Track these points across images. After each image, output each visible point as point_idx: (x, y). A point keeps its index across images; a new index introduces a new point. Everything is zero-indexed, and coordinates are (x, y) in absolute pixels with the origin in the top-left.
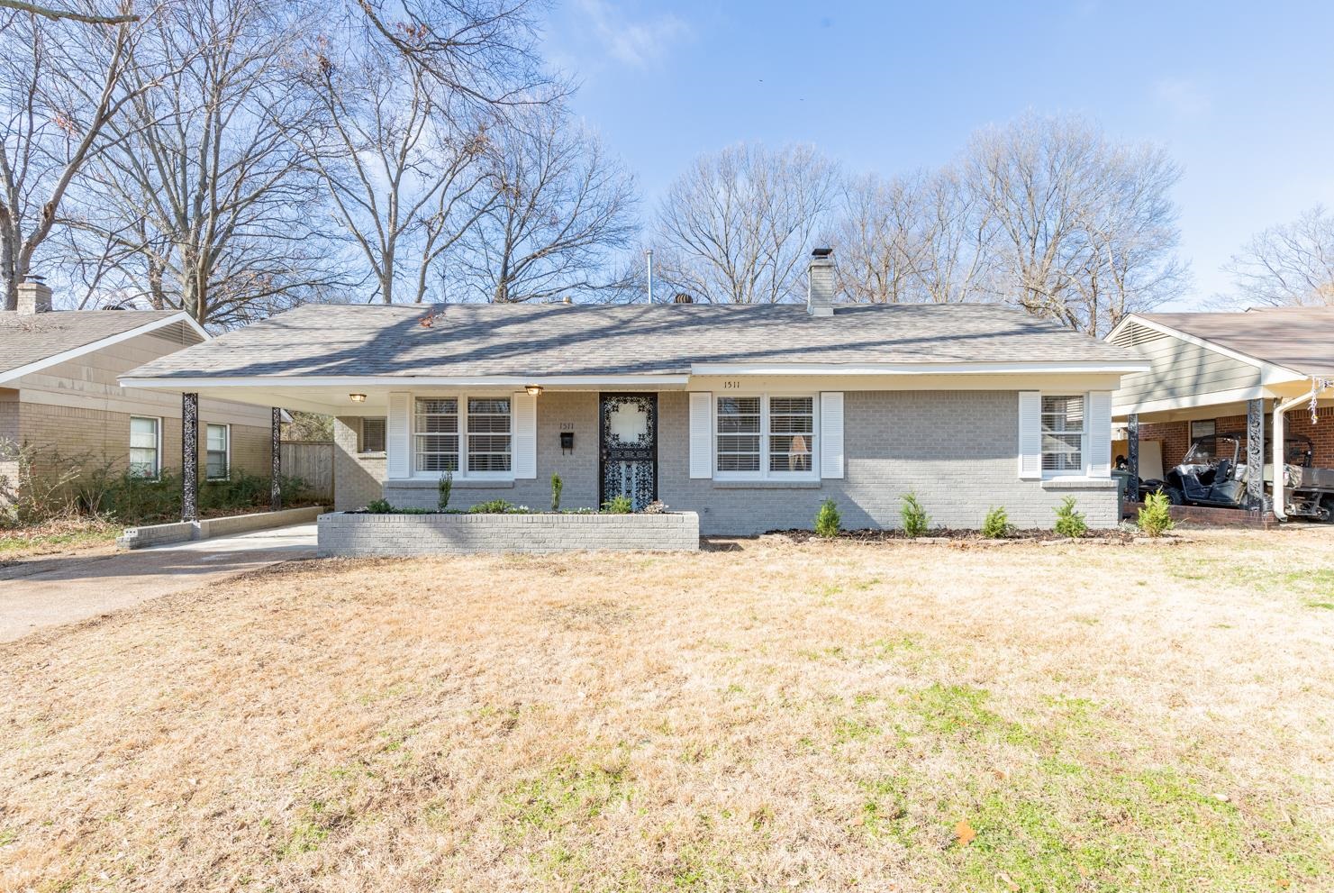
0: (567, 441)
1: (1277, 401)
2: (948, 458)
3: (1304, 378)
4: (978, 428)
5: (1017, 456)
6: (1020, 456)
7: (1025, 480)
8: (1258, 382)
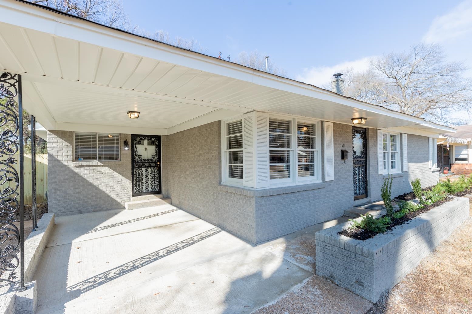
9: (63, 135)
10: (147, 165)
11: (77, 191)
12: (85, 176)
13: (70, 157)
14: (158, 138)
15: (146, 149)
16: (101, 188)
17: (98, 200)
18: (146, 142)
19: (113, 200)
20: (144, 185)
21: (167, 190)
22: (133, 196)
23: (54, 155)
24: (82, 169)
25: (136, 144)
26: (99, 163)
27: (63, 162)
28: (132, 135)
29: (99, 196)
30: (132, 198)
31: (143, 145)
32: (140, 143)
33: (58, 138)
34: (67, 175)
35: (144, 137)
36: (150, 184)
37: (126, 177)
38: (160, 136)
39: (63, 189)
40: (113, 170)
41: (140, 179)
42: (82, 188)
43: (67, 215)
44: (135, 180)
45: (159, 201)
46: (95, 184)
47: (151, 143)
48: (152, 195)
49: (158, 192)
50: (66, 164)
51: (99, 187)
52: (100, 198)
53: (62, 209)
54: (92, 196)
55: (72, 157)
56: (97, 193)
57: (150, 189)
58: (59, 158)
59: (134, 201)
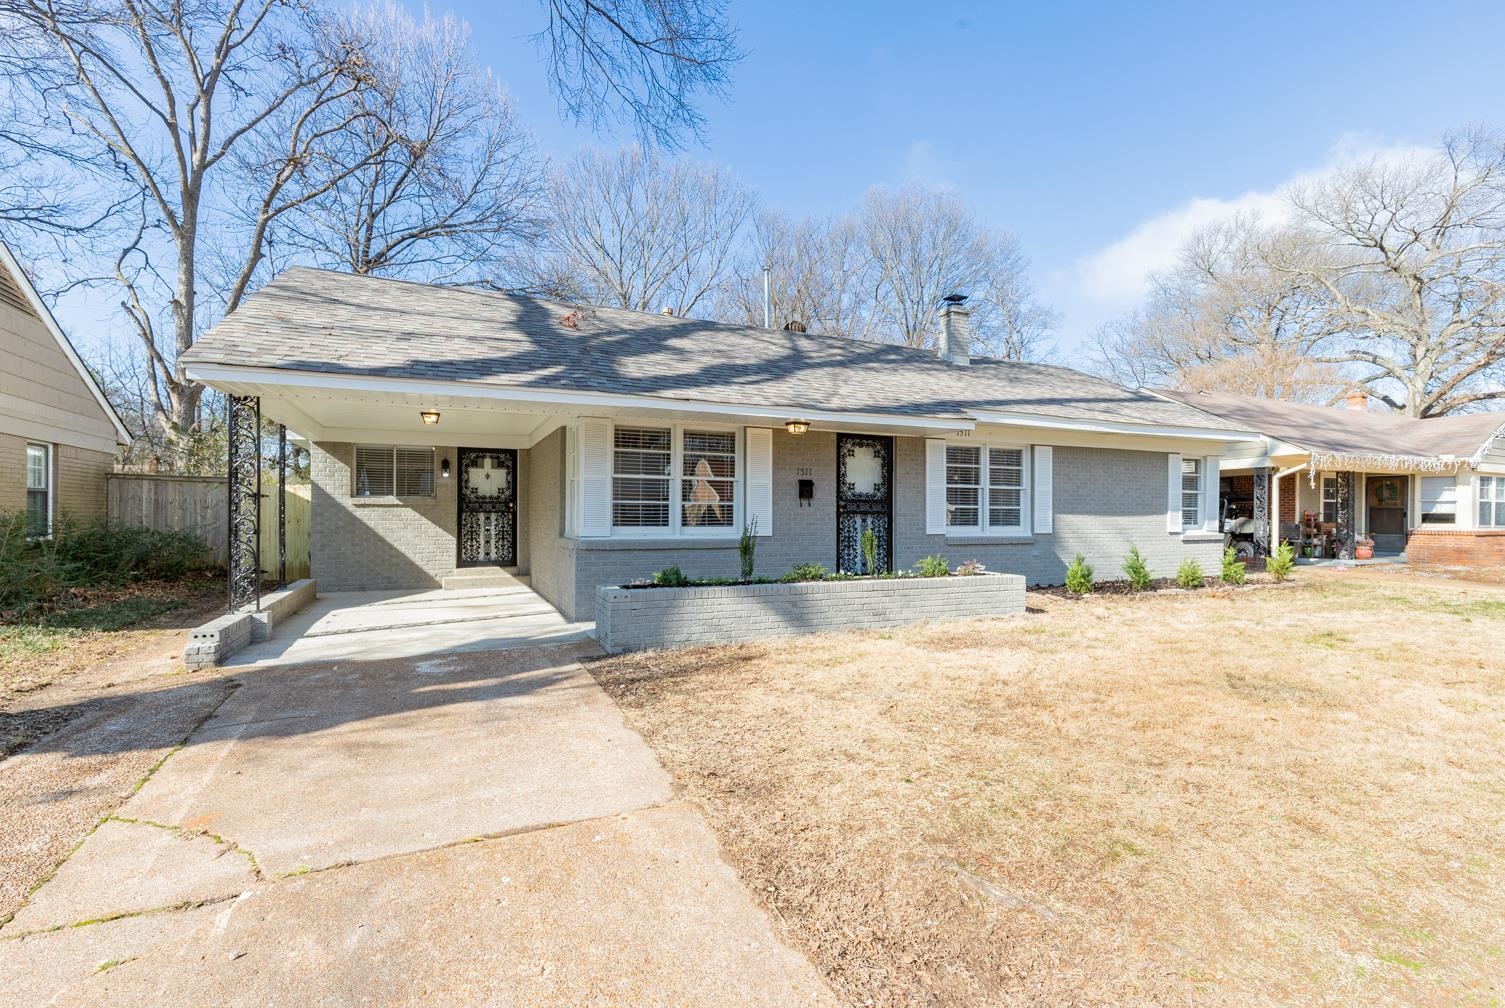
0: (806, 489)
1: (1275, 470)
2: (1123, 513)
3: (1307, 453)
4: (1143, 485)
5: (1166, 513)
6: (1169, 513)
7: (1171, 533)
8: (1265, 454)
9: (334, 449)
10: (489, 506)
11: (357, 549)
12: (371, 524)
13: (347, 489)
14: (513, 453)
15: (488, 476)
16: (399, 547)
17: (394, 568)
18: (488, 462)
19: (420, 571)
20: (481, 546)
21: (528, 560)
22: (458, 566)
23: (321, 484)
24: (366, 511)
25: (467, 466)
26: (397, 502)
27: (335, 496)
28: (459, 448)
29: (395, 560)
30: (456, 571)
31: (483, 467)
32: (474, 464)
33: (328, 455)
34: (341, 520)
35: (482, 452)
36: (493, 546)
37: (445, 528)
38: (516, 451)
39: (335, 545)
40: (422, 515)
41: (473, 534)
42: (365, 544)
43: (339, 590)
44: (464, 534)
45: (507, 578)
46: (388, 539)
47: (500, 465)
48: (498, 568)
49: (509, 562)
50: (339, 500)
51: (396, 545)
52: (397, 565)
53: (332, 579)
54: (383, 561)
55: (349, 488)
56: (392, 557)
57: (493, 556)
58: (329, 490)
59: (460, 575)
